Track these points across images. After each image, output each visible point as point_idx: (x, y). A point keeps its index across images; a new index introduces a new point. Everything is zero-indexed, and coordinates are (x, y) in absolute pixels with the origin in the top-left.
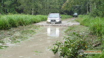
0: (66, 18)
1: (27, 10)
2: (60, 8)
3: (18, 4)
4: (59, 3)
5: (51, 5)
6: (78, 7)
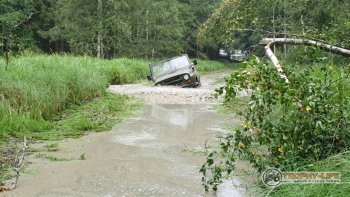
0: (206, 70)
1: (82, 43)
2: (187, 37)
3: (43, 22)
4: (183, 21)
5: (159, 27)
6: (244, 35)
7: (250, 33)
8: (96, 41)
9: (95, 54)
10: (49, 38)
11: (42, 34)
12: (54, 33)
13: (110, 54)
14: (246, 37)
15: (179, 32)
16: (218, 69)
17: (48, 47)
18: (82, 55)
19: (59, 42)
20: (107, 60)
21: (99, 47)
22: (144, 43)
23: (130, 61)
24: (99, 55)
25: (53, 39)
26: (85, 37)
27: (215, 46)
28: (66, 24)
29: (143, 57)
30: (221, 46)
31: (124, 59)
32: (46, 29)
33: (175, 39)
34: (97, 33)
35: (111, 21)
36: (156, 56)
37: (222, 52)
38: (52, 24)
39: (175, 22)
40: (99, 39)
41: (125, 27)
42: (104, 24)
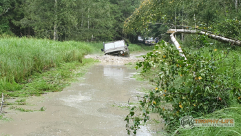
1: (43, 30)
2: (116, 27)
3: (16, 15)
4: (113, 17)
5: (97, 20)
6: (154, 27)
7: (159, 26)
8: (53, 29)
9: (52, 38)
10: (20, 26)
11: (15, 23)
12: (23, 22)
13: (62, 38)
14: (156, 29)
15: (110, 24)
16: (137, 50)
17: (19, 32)
18: (43, 38)
19: (27, 28)
20: (60, 42)
21: (55, 33)
22: (86, 31)
23: (76, 43)
24: (54, 38)
25: (23, 26)
26: (45, 25)
27: (135, 34)
28: (32, 16)
29: (85, 40)
30: (139, 34)
31: (72, 42)
32: (18, 19)
33: (108, 28)
34: (54, 23)
35: (63, 15)
36: (94, 40)
37: (140, 38)
38: (22, 16)
39: (108, 17)
40: (55, 27)
41: (73, 19)
42: (59, 17)
